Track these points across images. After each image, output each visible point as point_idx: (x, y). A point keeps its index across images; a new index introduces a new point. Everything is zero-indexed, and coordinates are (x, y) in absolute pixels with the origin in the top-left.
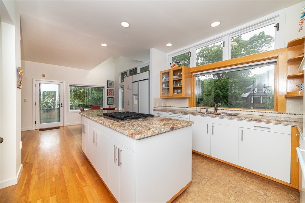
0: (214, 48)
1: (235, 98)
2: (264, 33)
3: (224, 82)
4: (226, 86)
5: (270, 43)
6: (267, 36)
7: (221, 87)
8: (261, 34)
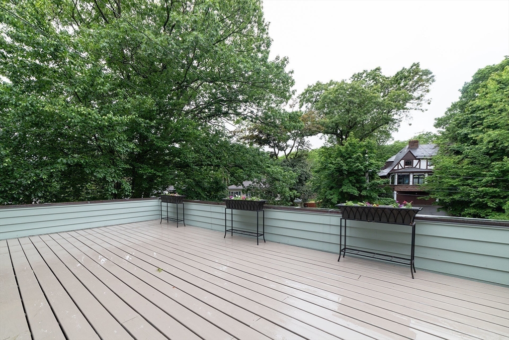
0: (332, 87)
1: (369, 175)
2: (418, 66)
3: (350, 146)
4: (354, 152)
5: (427, 85)
6: (422, 71)
7: (345, 154)
8: (414, 67)
